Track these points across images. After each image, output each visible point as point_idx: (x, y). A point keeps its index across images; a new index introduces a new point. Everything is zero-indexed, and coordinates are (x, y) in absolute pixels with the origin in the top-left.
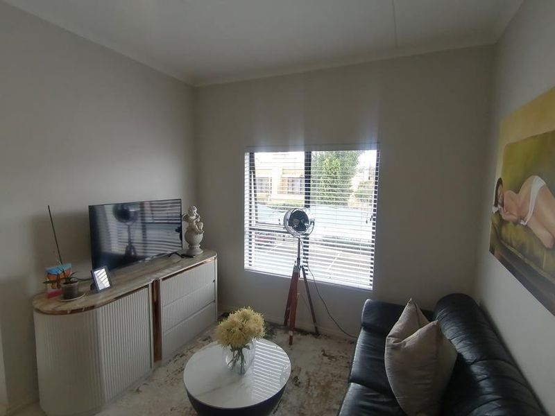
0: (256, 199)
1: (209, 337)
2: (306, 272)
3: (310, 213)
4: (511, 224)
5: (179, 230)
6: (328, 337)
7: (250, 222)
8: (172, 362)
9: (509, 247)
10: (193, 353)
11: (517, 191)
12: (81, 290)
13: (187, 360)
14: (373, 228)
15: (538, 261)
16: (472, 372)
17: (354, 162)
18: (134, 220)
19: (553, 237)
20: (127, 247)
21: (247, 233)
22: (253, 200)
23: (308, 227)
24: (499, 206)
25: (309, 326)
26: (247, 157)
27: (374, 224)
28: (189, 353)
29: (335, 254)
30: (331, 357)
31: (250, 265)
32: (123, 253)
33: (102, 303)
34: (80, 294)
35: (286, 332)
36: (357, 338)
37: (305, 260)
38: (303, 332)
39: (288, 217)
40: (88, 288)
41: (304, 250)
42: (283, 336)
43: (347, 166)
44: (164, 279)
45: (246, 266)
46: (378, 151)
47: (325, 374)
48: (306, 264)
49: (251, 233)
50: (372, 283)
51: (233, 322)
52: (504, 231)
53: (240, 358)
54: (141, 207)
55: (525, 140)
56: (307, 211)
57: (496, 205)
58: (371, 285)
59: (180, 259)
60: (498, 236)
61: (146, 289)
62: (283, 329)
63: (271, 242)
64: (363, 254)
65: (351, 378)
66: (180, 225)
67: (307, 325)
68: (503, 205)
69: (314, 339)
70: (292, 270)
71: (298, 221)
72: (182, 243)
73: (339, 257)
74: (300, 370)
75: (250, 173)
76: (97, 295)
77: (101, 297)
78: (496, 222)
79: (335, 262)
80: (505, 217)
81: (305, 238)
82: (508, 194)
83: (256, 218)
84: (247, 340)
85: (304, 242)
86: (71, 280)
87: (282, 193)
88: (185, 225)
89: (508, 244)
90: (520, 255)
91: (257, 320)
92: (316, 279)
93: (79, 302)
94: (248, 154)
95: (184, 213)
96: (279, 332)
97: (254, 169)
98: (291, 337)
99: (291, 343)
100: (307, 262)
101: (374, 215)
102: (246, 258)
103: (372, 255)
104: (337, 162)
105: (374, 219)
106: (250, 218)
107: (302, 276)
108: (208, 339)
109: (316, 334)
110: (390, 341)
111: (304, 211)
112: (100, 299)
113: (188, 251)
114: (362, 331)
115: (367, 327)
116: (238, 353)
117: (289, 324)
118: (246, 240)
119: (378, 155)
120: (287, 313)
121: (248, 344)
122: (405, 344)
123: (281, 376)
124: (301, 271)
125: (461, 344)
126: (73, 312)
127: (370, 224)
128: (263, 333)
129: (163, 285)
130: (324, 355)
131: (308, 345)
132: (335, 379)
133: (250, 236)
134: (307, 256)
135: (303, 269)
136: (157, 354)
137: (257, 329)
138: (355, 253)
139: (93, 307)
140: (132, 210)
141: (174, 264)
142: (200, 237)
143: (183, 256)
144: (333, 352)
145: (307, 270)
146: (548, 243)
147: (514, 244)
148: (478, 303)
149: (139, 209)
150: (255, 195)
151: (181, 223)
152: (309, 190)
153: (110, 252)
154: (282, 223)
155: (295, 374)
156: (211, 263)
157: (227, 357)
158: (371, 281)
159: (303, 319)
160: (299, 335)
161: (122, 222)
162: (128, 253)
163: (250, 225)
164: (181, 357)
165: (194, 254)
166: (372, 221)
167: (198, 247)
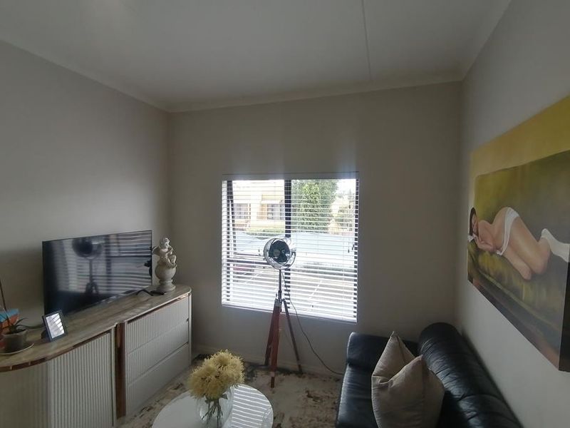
0: (233, 225)
1: (182, 384)
2: (288, 305)
3: (291, 244)
4: (487, 253)
5: (149, 264)
6: (312, 375)
7: (228, 253)
8: (138, 417)
9: (487, 277)
10: (163, 405)
11: (491, 222)
12: (29, 339)
13: (155, 416)
14: (355, 258)
15: (517, 292)
16: (461, 409)
17: (334, 188)
18: (98, 253)
19: (530, 268)
20: (88, 285)
21: (225, 265)
22: (231, 226)
23: (289, 257)
24: (474, 236)
25: (291, 364)
26: (224, 185)
27: (356, 253)
28: (158, 406)
29: (317, 281)
30: (316, 399)
31: (228, 300)
32: (83, 291)
33: (56, 354)
34: (27, 345)
35: (268, 374)
36: (343, 375)
37: (287, 293)
38: (286, 372)
39: (269, 247)
40: (38, 336)
41: (286, 282)
42: (263, 378)
43: (326, 191)
44: (129, 322)
45: (224, 301)
46: (357, 180)
47: (309, 419)
48: (288, 297)
49: (228, 265)
50: (356, 314)
51: (209, 369)
52: (480, 260)
53: (216, 410)
54: (105, 239)
55: (495, 173)
56: (288, 242)
57: (471, 234)
58: (355, 317)
59: (149, 296)
60: (475, 264)
61: (108, 334)
62: (264, 370)
63: (251, 270)
64: (345, 279)
65: (338, 423)
66: (149, 259)
67: (290, 363)
68: (477, 234)
69: (298, 378)
70: (273, 303)
71: (279, 252)
72: (151, 278)
73: (321, 283)
74: (283, 416)
75: (228, 201)
76: (49, 344)
77: (53, 348)
78: (472, 250)
79: (318, 290)
80: (481, 246)
81: (286, 269)
82: (483, 223)
83: (235, 249)
84: (225, 388)
85: (286, 274)
86: (17, 328)
87: (262, 218)
88: (155, 259)
89: (486, 273)
90: (498, 285)
91: (235, 364)
92: (299, 312)
93: (24, 356)
94: (226, 182)
95: (155, 245)
96: (259, 373)
97: (232, 197)
98: (273, 379)
99: (272, 386)
100: (289, 295)
101: (356, 244)
102: (224, 293)
103: (355, 280)
104: (316, 188)
105: (356, 249)
106: (228, 249)
107: (283, 309)
108: (180, 387)
109: (300, 373)
110: (376, 380)
111: (285, 241)
112: (52, 349)
113: (158, 288)
114: (348, 368)
115: (352, 363)
116: (215, 404)
117: (270, 363)
118: (224, 273)
119: (357, 184)
120: (268, 351)
121: (225, 393)
122: (392, 382)
123: (263, 423)
124: (283, 304)
125: (447, 378)
126: (16, 367)
127: (352, 253)
128: (242, 379)
129: (128, 328)
130: (309, 396)
131: (292, 386)
132: (321, 423)
133: (228, 268)
134: (288, 289)
135: (285, 302)
136: (120, 408)
137: (235, 375)
138: (337, 279)
139: (43, 360)
140: (95, 243)
141: (143, 303)
142: (172, 272)
143: (153, 293)
144: (318, 392)
145: (289, 303)
146: (526, 275)
147: (492, 274)
148: (460, 332)
149: (104, 242)
150: (233, 221)
151: (151, 256)
152: (290, 214)
153: (67, 290)
154: (262, 253)
155: (278, 421)
156: (185, 299)
157: (201, 409)
158: (355, 312)
159: (286, 358)
160: (282, 375)
161: (83, 256)
162: (89, 291)
163: (228, 257)
164: (148, 410)
165: (165, 290)
166: (354, 250)
167: (169, 282)
